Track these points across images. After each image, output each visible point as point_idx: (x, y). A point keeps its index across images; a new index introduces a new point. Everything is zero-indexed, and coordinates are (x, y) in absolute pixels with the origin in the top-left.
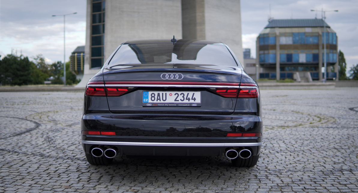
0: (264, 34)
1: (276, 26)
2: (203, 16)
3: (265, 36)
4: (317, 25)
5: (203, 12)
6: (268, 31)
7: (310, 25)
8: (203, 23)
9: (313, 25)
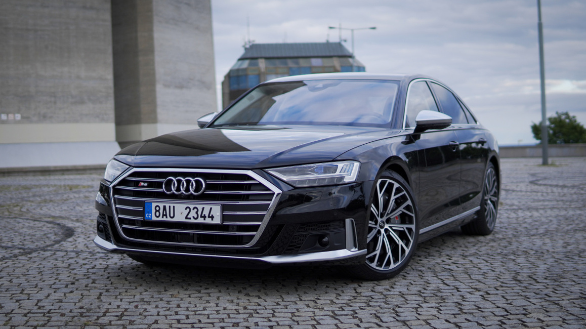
0: (238, 70)
1: (259, 55)
2: (151, 39)
3: (241, 73)
4: (332, 54)
5: (151, 31)
6: (246, 64)
7: (320, 54)
8: (151, 50)
9: (324, 54)
